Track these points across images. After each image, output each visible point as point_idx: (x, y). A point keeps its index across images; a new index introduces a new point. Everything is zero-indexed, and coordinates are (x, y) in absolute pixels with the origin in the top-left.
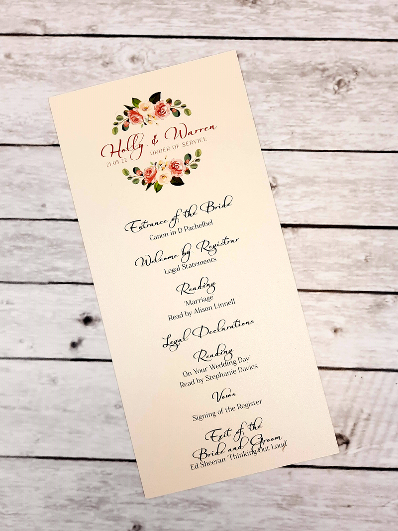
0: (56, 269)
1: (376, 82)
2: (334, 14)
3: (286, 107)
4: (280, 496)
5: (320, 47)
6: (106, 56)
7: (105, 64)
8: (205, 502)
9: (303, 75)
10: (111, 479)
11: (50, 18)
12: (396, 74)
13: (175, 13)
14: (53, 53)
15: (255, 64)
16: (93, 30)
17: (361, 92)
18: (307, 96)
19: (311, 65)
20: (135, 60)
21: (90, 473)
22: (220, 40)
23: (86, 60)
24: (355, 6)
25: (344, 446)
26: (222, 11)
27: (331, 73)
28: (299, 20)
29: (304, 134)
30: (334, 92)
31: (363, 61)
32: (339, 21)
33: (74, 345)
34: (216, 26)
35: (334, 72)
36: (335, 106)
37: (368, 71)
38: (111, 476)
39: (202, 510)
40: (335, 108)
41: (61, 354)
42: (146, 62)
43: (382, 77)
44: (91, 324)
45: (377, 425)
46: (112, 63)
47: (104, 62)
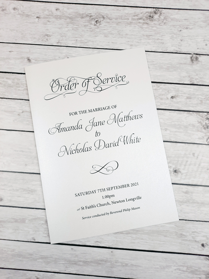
1: (111, 22)
3: (75, 30)
5: (90, 7)
6: (3, 7)
7: (3, 10)
8: (30, 190)
9: (82, 18)
12: (119, 19)
15: (63, 13)
17: (105, 26)
18: (83, 26)
19: (86, 14)
20: (15, 9)
22: (50, 3)
27: (94, 18)
29: (81, 41)
30: (94, 25)
31: (106, 14)
35: (95, 17)
36: (94, 30)
37: (108, 17)
39: (29, 193)
40: (94, 31)
42: (19, 10)
43: (114, 20)
46: (5, 10)
47: (3, 9)
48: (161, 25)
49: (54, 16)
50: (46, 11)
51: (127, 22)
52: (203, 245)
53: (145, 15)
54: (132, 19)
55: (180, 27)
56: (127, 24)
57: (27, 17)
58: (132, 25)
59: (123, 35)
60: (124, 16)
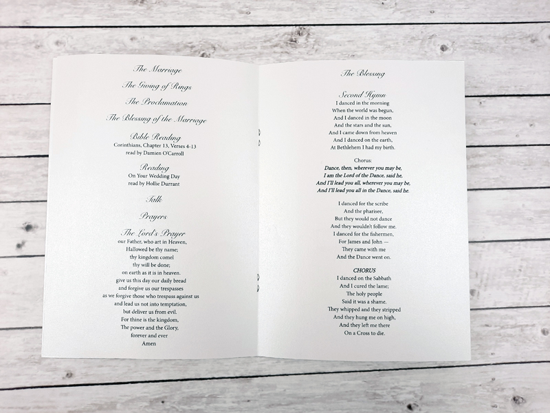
0: (4, 192)
1: (228, 54)
5: (189, 32)
6: (37, 41)
7: (38, 47)
9: (178, 50)
12: (241, 48)
13: (86, 11)
15: (144, 44)
16: (27, 23)
19: (183, 44)
20: (59, 44)
22: (118, 28)
23: (23, 45)
24: (212, 4)
26: (120, 8)
27: (197, 49)
28: (173, 14)
31: (218, 41)
32: (201, 14)
33: (19, 246)
34: (116, 19)
35: (199, 48)
37: (222, 47)
41: (10, 253)
42: (66, 44)
43: (232, 51)
44: (31, 230)
46: (42, 46)
47: (37, 45)
48: (311, 53)
49: (129, 49)
50: (113, 43)
51: (254, 53)
52: (410, 407)
53: (283, 39)
54: (261, 47)
55: (342, 54)
56: (254, 56)
58: (264, 58)
60: (248, 43)
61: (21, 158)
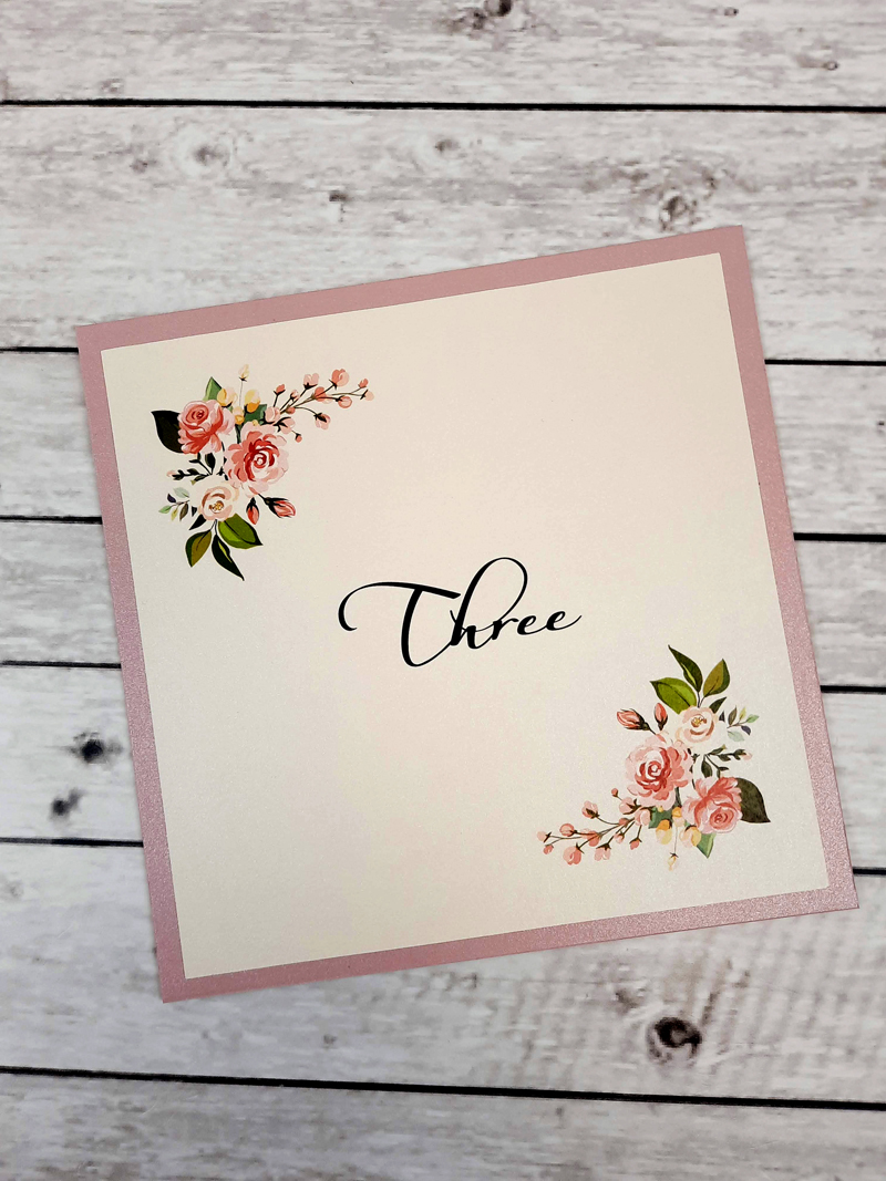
0: (22, 632)
1: (757, 204)
2: (659, 49)
4: (538, 1164)
5: (628, 125)
6: (141, 147)
7: (141, 166)
9: (590, 187)
10: (144, 1122)
11: (17, 64)
12: (802, 184)
13: (298, 50)
14: (23, 142)
15: (480, 163)
16: (113, 90)
18: (600, 235)
19: (606, 166)
20: (208, 156)
21: (93, 1108)
22: (399, 111)
23: (96, 158)
24: (708, 32)
25: (688, 1047)
26: (406, 45)
27: (653, 184)
28: (579, 65)
30: (660, 226)
31: (726, 157)
32: (671, 66)
33: (60, 808)
34: (392, 79)
35: (662, 181)
37: (737, 178)
38: (143, 1115)
41: (31, 828)
42: (232, 159)
43: (770, 193)
44: (100, 757)
45: (764, 999)
46: (154, 163)
47: (138, 161)
49: (429, 182)
50: (378, 157)
51: (846, 201)
54: (872, 180)
56: (846, 213)
57: (275, 196)
58: (879, 219)
59: (825, 277)
60: (826, 167)
61: (77, 525)
